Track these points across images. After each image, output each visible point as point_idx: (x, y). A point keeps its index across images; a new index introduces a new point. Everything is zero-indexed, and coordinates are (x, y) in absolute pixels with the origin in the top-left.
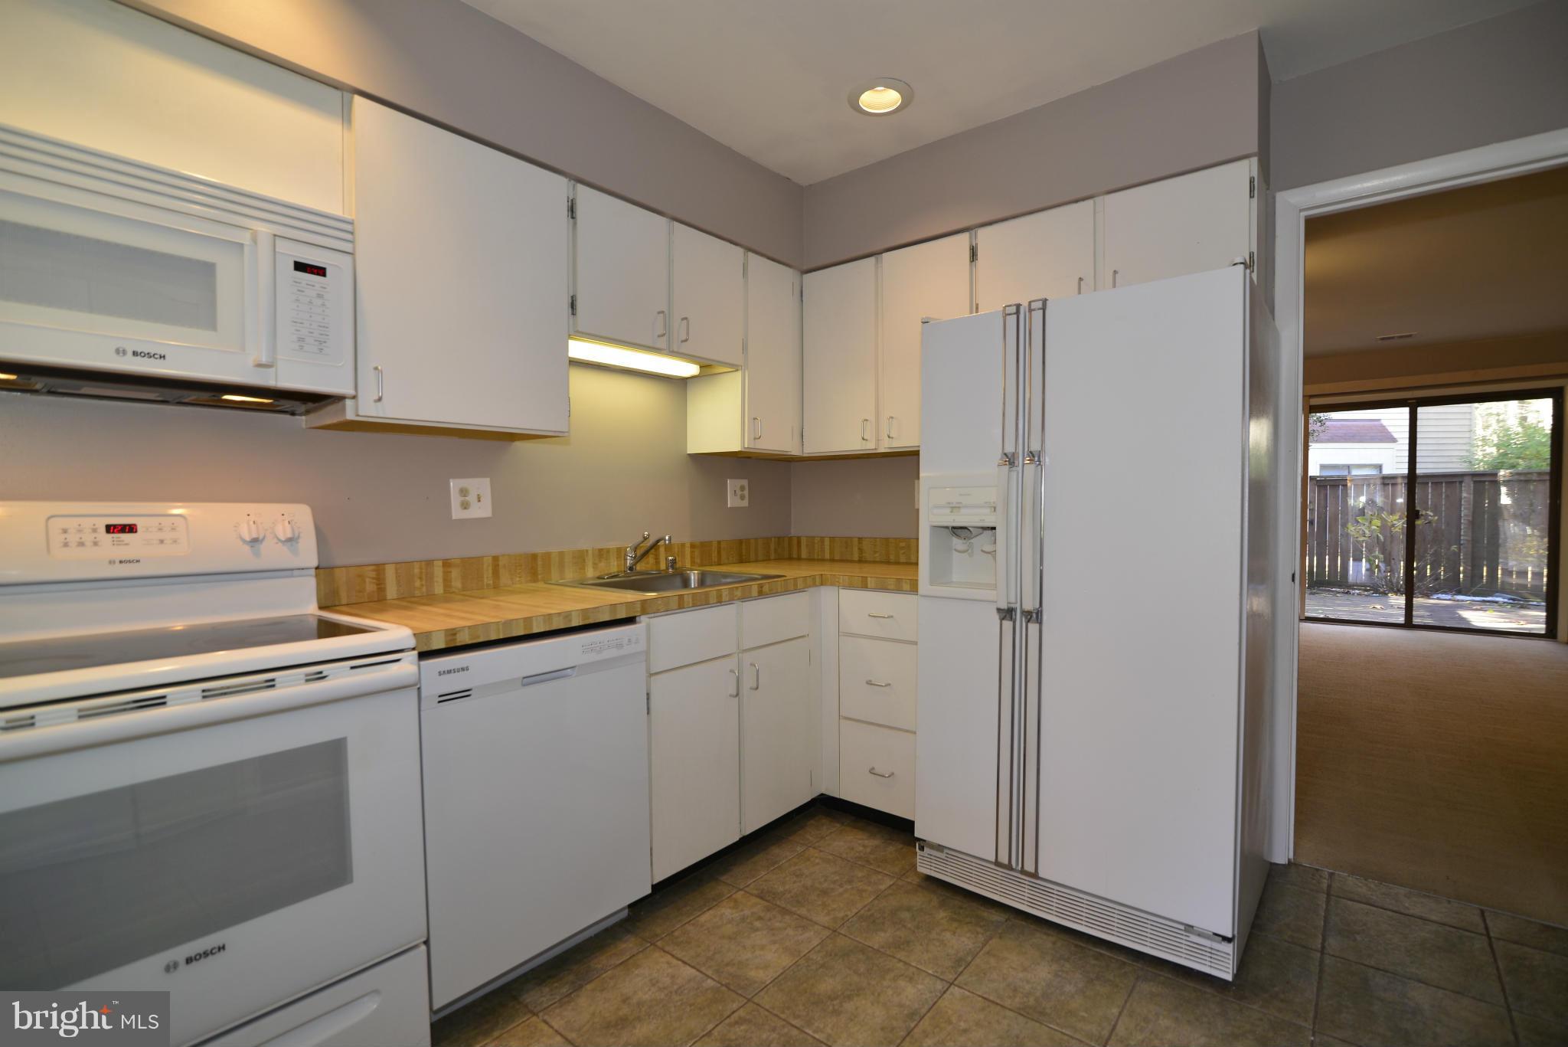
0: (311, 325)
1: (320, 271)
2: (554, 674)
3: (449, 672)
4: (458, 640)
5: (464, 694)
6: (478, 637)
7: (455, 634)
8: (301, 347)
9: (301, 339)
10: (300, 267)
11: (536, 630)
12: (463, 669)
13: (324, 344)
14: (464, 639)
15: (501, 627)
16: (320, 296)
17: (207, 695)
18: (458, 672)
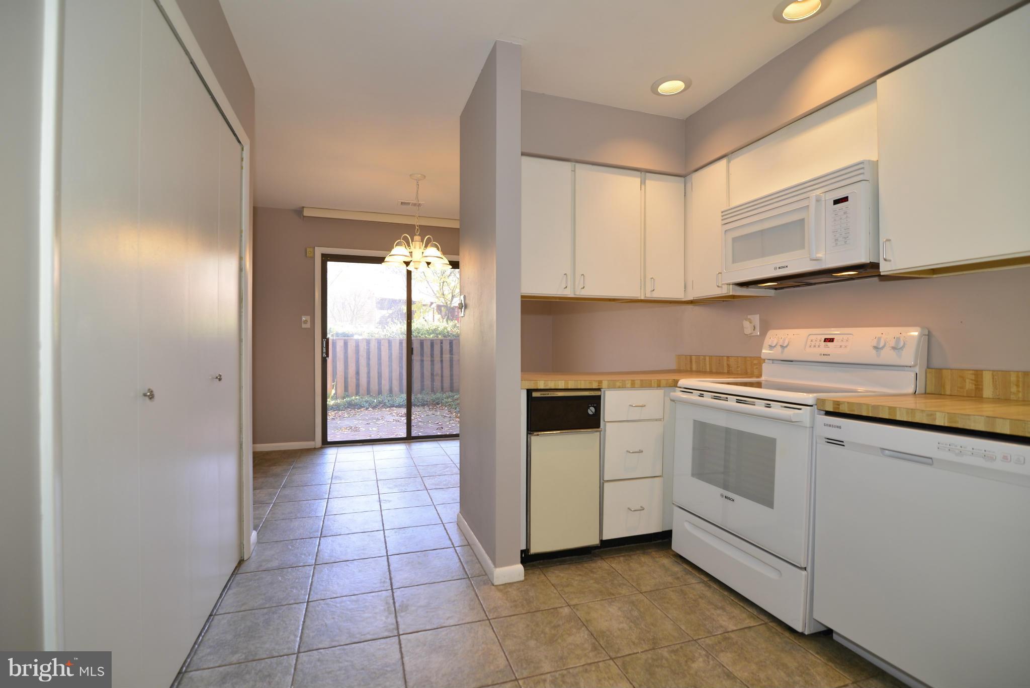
0: (841, 230)
1: (845, 199)
2: (904, 455)
3: (830, 426)
4: (841, 408)
5: (839, 443)
6: (854, 411)
7: (839, 405)
8: (836, 244)
9: (836, 240)
10: (836, 202)
11: (898, 418)
12: (838, 427)
13: (848, 238)
14: (844, 409)
15: (870, 408)
16: (845, 213)
17: (738, 401)
18: (835, 427)
